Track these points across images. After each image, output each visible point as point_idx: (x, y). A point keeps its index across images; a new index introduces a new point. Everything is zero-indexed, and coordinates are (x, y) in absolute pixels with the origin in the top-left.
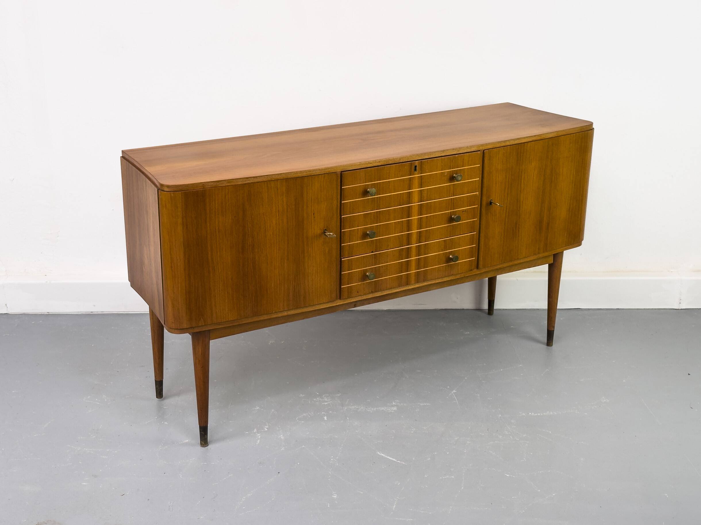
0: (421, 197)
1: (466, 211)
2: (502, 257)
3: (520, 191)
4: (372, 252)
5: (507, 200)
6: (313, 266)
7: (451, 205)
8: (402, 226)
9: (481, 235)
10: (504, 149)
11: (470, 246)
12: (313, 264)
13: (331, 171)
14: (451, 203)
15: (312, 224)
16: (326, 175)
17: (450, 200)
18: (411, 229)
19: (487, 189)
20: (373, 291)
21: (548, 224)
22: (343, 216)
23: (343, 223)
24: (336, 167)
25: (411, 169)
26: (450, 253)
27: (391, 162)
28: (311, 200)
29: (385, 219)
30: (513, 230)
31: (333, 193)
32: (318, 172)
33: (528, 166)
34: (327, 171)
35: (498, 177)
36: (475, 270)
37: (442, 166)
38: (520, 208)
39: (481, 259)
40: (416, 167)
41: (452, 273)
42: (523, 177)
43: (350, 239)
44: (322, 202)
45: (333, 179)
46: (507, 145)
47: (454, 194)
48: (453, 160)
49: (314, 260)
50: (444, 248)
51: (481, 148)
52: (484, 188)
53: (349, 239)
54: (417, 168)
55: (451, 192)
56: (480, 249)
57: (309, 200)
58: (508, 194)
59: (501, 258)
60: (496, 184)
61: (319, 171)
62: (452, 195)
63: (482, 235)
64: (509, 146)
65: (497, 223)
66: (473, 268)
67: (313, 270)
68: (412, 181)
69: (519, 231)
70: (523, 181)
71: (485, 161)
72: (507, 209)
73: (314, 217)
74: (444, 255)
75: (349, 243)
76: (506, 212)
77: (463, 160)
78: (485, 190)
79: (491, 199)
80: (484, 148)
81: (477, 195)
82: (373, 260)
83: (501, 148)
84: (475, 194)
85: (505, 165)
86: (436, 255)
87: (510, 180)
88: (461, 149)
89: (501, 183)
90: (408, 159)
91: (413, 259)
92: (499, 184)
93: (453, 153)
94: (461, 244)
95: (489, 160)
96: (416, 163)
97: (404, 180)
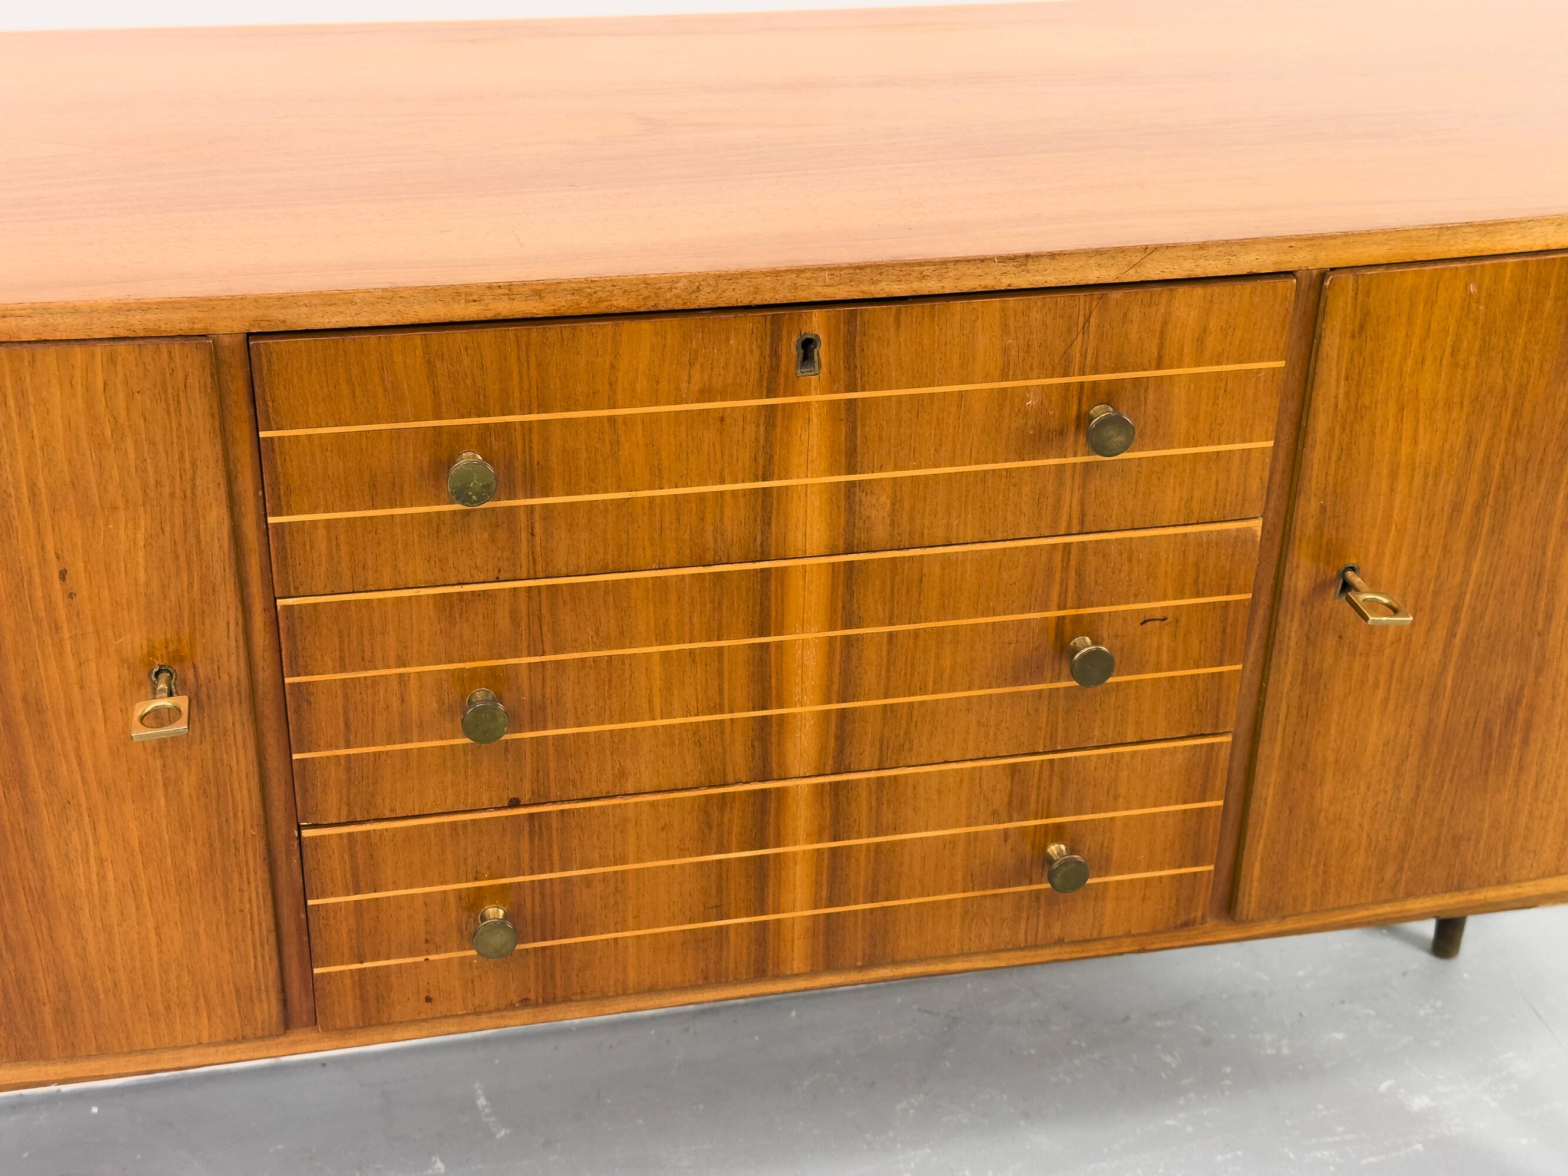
0: (850, 525)
1: (1165, 619)
2: (1401, 869)
4: (515, 803)
5: (1467, 570)
6: (101, 861)
7: (1064, 583)
8: (720, 674)
9: (1264, 750)
10: (1471, 271)
11: (1185, 802)
12: (97, 843)
13: (163, 327)
14: (1066, 568)
15: (57, 628)
16: (121, 347)
17: (1058, 557)
18: (779, 696)
19: (1323, 509)
20: (532, 996)
22: (290, 601)
23: (292, 636)
24: (207, 304)
25: (775, 354)
26: (1058, 833)
27: (621, 303)
28: (34, 495)
29: (597, 632)
30: (1488, 734)
31: (194, 464)
32: (67, 327)
34: (138, 323)
35: (1415, 442)
36: (1210, 923)
37: (1005, 350)
38: (1549, 618)
39: (1254, 871)
40: (808, 345)
41: (1057, 931)
43: (347, 724)
44: (114, 508)
45: (180, 376)
46: (1499, 249)
47: (1089, 518)
48: (1087, 320)
49: (102, 828)
50: (1010, 803)
51: (1301, 259)
52: (1302, 501)
53: (342, 725)
54: (822, 353)
55: (1066, 509)
56: (1252, 820)
57: (12, 490)
59: (1389, 873)
60: (1393, 475)
61: (69, 320)
62: (1075, 521)
63: (1271, 752)
64: (1510, 260)
65: (1380, 693)
66: (1199, 914)
67: (102, 878)
68: (787, 428)
69: (1525, 741)
71: (1325, 342)
72: (1456, 621)
73: (71, 596)
74: (1006, 840)
75: (348, 746)
76: (1452, 634)
77: (1165, 323)
78: (1308, 508)
79: (1353, 561)
80: (1326, 259)
81: (1254, 535)
82: (526, 840)
83: (1459, 265)
84: (1238, 530)
85: (1470, 374)
86: (953, 840)
87: (1497, 462)
88: (1155, 255)
89: (1426, 475)
90: (757, 290)
91: (795, 853)
92: (1418, 481)
93: (1094, 276)
94: (1122, 791)
95: (1353, 337)
96: (816, 323)
97: (722, 420)
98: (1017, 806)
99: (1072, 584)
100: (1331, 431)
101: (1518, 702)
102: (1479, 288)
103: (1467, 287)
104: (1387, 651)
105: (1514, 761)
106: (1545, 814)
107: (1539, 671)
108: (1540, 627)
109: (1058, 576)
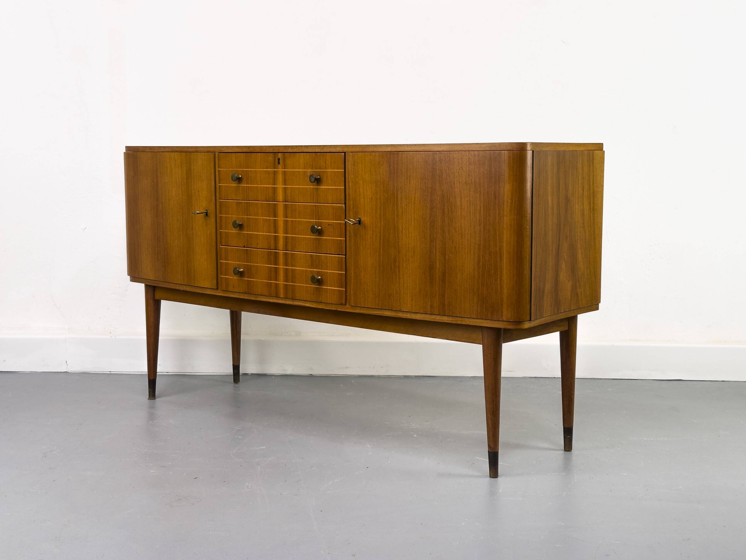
0: (285, 196)
1: (331, 225)
3: (398, 216)
4: (244, 247)
5: (381, 223)
6: (199, 246)
7: (316, 213)
8: (270, 225)
10: (370, 154)
11: (339, 271)
12: (199, 243)
14: (316, 210)
15: (197, 201)
16: (206, 153)
17: (315, 208)
18: (278, 232)
19: (353, 203)
20: (246, 291)
21: (444, 274)
22: (220, 200)
25: (275, 161)
26: (319, 273)
27: (258, 151)
28: (197, 177)
29: (255, 213)
33: (406, 184)
36: (348, 305)
37: (304, 163)
39: (351, 292)
40: (279, 159)
42: (399, 197)
43: (226, 225)
44: (204, 180)
45: (211, 158)
47: (318, 200)
48: (315, 158)
54: (281, 161)
55: (315, 197)
57: (195, 176)
58: (380, 216)
59: (377, 301)
60: (364, 198)
62: (316, 200)
63: (351, 261)
67: (199, 250)
68: (277, 175)
69: (399, 271)
70: (399, 203)
71: (349, 166)
72: (381, 236)
73: (199, 195)
74: (311, 273)
75: (226, 230)
76: (381, 239)
78: (350, 203)
79: (359, 217)
80: (349, 150)
81: (343, 208)
82: (246, 255)
84: (341, 206)
85: (374, 176)
86: (303, 271)
87: (382, 198)
88: (325, 147)
89: (370, 198)
90: (274, 150)
91: (281, 268)
92: (369, 200)
93: (317, 150)
94: (328, 265)
95: (353, 166)
96: (280, 155)
97: (269, 173)
98: (312, 266)
99: (317, 214)
100: (352, 185)
101: (396, 260)
102: (372, 157)
103: (370, 157)
104: (369, 240)
105: (398, 276)
106: (406, 293)
107: (399, 253)
108: (397, 240)
109: (315, 212)
